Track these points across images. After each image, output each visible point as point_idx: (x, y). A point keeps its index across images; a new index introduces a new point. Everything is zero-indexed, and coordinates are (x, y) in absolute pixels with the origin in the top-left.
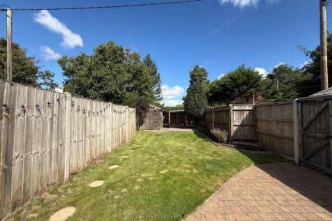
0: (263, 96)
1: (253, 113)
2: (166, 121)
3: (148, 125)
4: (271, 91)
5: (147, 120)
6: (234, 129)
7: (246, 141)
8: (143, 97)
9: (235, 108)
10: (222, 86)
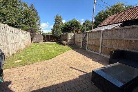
0: (80, 31)
1: (74, 36)
2: (44, 39)
3: (36, 41)
4: (83, 29)
5: (35, 38)
6: (68, 41)
7: (72, 44)
8: (32, 27)
9: (69, 34)
10: (67, 25)
